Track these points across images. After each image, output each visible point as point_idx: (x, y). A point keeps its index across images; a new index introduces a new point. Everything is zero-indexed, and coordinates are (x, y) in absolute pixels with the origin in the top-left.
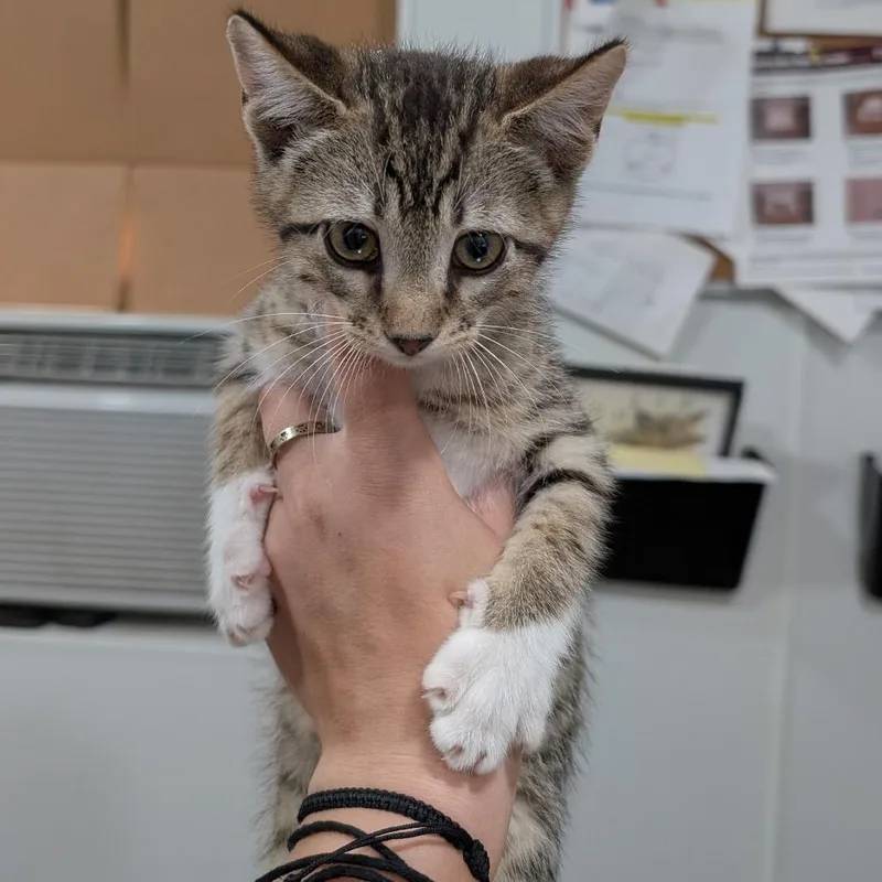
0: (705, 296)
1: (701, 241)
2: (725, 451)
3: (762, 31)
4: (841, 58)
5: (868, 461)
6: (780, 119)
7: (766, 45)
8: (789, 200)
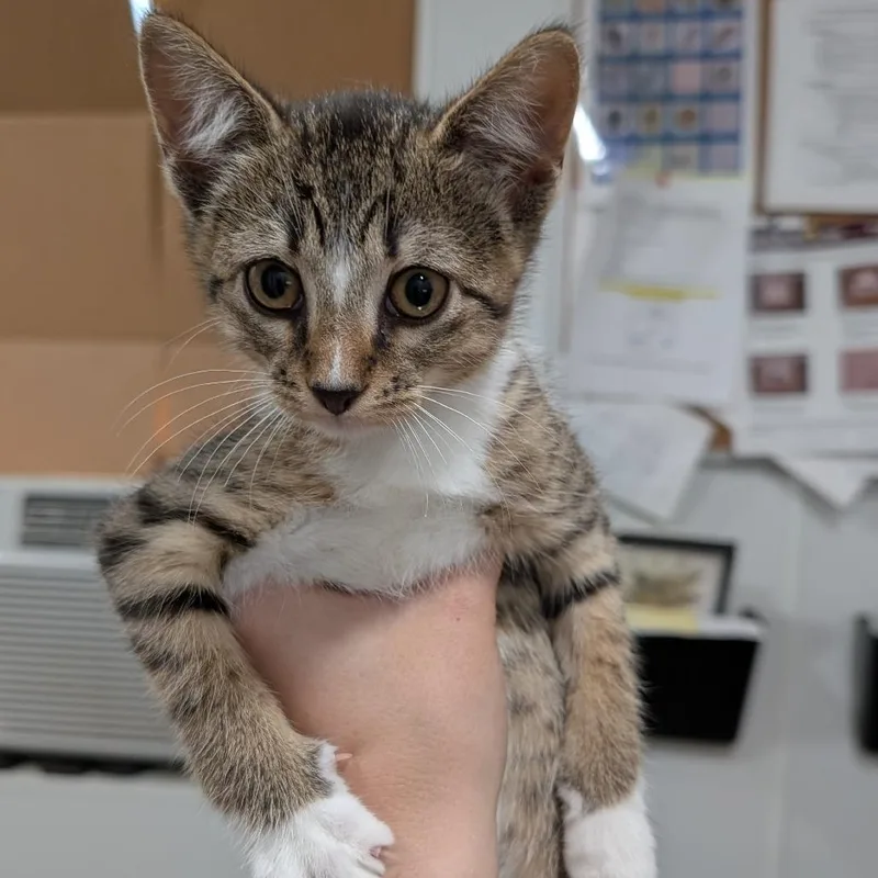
0: (706, 465)
1: (700, 412)
2: (721, 608)
3: (759, 208)
4: (834, 235)
5: (862, 623)
6: (777, 293)
7: (762, 223)
8: (784, 372)
